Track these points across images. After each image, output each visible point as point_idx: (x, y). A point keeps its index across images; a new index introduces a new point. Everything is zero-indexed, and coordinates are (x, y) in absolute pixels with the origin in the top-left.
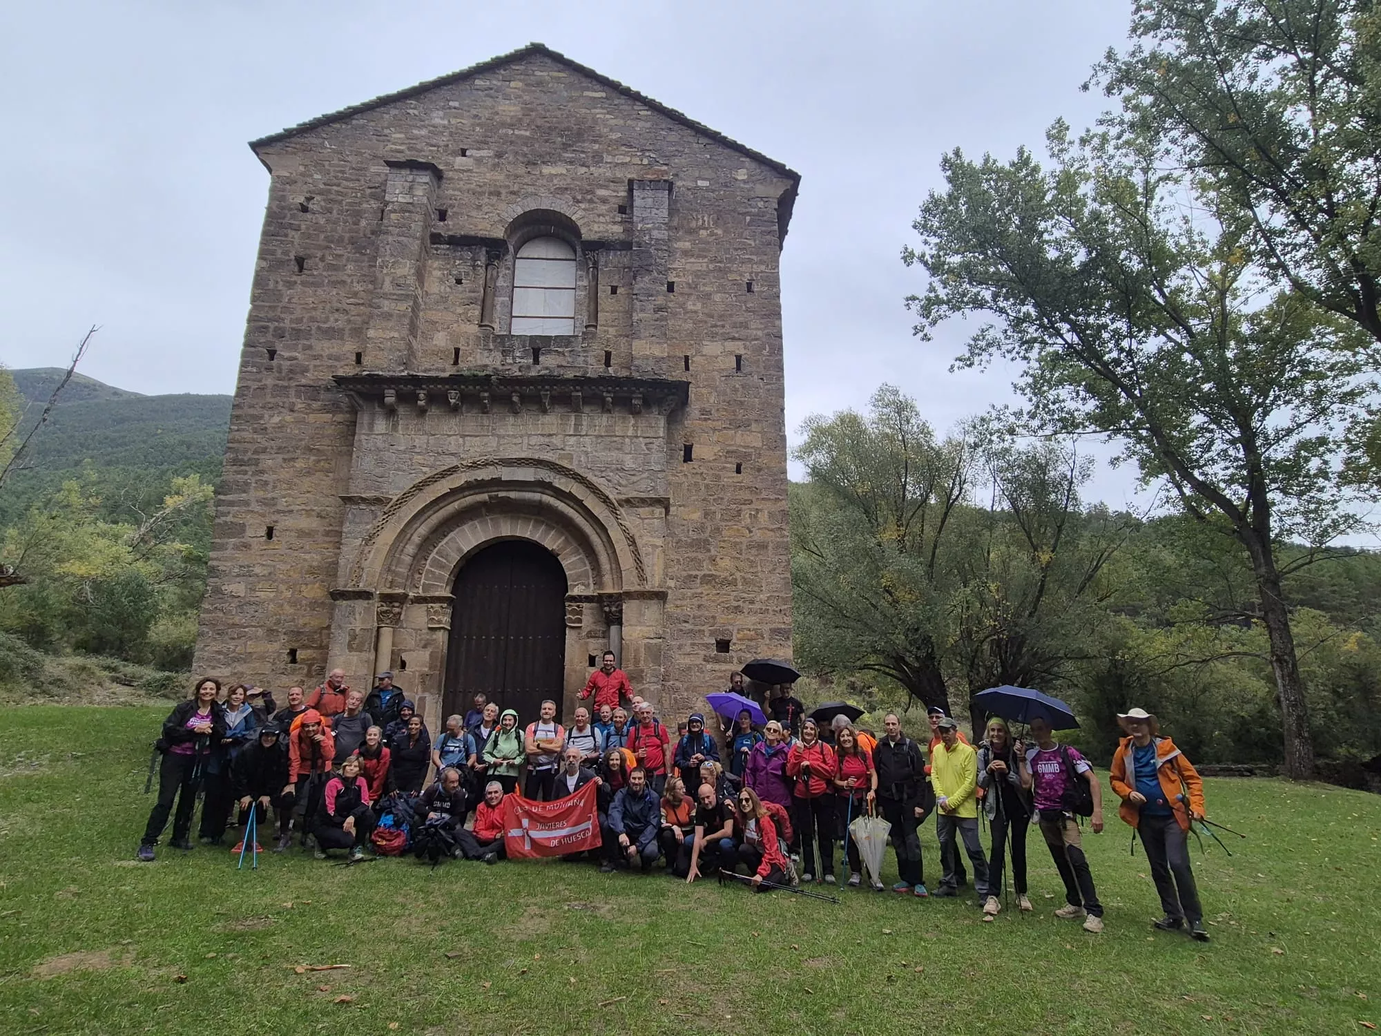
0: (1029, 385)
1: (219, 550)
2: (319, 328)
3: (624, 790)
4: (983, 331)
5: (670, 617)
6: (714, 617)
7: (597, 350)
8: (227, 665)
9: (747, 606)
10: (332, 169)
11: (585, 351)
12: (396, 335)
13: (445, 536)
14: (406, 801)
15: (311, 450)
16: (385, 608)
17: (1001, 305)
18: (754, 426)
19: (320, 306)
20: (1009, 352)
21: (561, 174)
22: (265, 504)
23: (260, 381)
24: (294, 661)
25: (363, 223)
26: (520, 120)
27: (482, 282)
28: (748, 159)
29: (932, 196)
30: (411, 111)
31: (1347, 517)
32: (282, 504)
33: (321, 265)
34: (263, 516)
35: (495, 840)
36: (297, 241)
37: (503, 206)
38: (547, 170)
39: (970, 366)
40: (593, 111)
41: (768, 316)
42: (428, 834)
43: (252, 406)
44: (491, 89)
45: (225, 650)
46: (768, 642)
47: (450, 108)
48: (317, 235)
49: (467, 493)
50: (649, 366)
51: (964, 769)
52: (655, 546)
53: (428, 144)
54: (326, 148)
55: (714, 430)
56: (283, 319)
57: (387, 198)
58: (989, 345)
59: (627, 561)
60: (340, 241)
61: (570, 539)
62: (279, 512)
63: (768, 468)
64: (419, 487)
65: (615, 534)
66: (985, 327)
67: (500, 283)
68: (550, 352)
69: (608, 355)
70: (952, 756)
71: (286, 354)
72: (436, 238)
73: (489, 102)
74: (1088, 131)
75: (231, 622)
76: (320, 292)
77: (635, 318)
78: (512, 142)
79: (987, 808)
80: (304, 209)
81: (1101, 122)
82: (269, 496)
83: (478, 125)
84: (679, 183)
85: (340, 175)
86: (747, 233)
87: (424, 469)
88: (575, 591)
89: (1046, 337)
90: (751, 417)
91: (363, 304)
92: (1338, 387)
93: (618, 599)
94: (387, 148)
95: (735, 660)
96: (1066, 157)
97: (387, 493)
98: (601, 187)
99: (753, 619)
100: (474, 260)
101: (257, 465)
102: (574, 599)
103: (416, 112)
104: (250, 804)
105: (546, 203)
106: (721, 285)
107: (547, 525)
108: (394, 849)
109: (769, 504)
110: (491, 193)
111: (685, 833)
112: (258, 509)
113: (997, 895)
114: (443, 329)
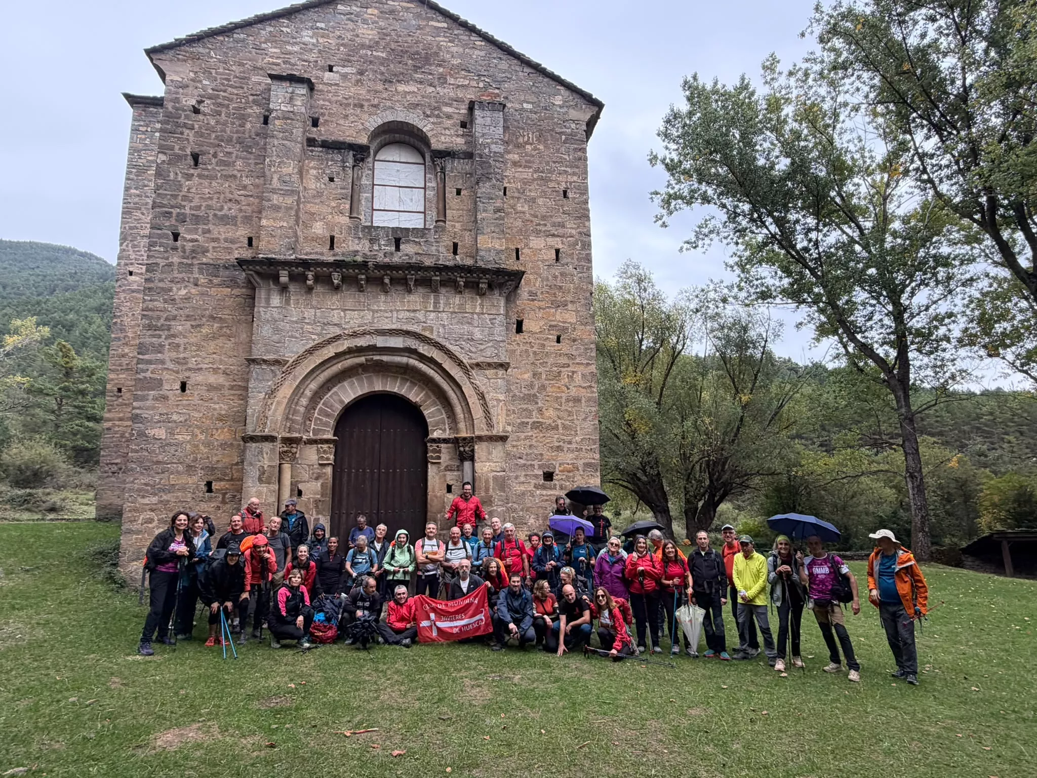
0: (737, 264)
1: (141, 400)
2: (215, 215)
3: (506, 590)
4: (706, 221)
5: (508, 454)
6: (541, 455)
7: (447, 241)
8: (155, 494)
9: (566, 446)
10: (219, 77)
11: (437, 242)
12: (285, 224)
13: (330, 390)
14: (332, 602)
15: (214, 318)
16: (286, 449)
17: (724, 201)
18: (570, 306)
19: (216, 196)
20: (726, 238)
21: (414, 92)
22: (178, 363)
23: (167, 259)
24: (210, 490)
25: (248, 126)
26: (377, 43)
27: (350, 181)
28: (562, 88)
29: (672, 110)
30: (284, 29)
31: (961, 371)
32: (192, 363)
33: (214, 161)
34: (177, 372)
35: (407, 629)
36: (191, 138)
37: (366, 116)
38: (401, 88)
39: (695, 248)
40: (437, 39)
41: (580, 218)
42: (363, 627)
43: (161, 280)
44: (352, 14)
45: (151, 482)
46: (582, 473)
47: (317, 28)
48: (209, 135)
49: (348, 356)
50: (491, 257)
51: (759, 571)
52: (498, 400)
53: (300, 59)
54: (212, 57)
55: (540, 308)
56: (184, 206)
57: (271, 106)
58: (711, 232)
59: (478, 412)
60: (229, 141)
61: (430, 393)
62: (190, 369)
63: (581, 339)
64: (310, 351)
65: (468, 390)
66: (708, 218)
67: (365, 181)
68: (408, 241)
69: (455, 246)
70: (749, 562)
71: (188, 237)
72: (311, 142)
73: (351, 25)
74: (795, 65)
75: (155, 459)
76: (214, 184)
77: (479, 217)
78: (371, 62)
79: (775, 598)
80: (196, 111)
81: (807, 60)
82: (182, 356)
83: (342, 45)
84: (509, 105)
85: (226, 83)
86: (563, 149)
87: (313, 337)
88: (435, 435)
89: (754, 228)
90: (568, 299)
91: (251, 196)
92: (962, 274)
93: (470, 441)
94: (265, 61)
95: (558, 487)
96: (776, 85)
97: (284, 356)
98: (447, 105)
99: (571, 455)
100: (343, 161)
101: (169, 330)
102: (434, 441)
103: (289, 30)
104: (219, 608)
105: (401, 116)
106: (543, 191)
107: (411, 382)
108: (328, 638)
109: (582, 367)
110: (355, 105)
111: (553, 620)
112: (171, 366)
113: (783, 658)
114: (321, 220)
